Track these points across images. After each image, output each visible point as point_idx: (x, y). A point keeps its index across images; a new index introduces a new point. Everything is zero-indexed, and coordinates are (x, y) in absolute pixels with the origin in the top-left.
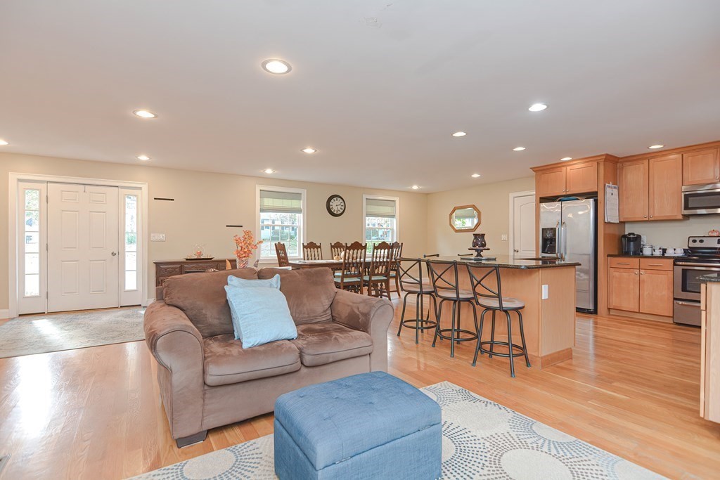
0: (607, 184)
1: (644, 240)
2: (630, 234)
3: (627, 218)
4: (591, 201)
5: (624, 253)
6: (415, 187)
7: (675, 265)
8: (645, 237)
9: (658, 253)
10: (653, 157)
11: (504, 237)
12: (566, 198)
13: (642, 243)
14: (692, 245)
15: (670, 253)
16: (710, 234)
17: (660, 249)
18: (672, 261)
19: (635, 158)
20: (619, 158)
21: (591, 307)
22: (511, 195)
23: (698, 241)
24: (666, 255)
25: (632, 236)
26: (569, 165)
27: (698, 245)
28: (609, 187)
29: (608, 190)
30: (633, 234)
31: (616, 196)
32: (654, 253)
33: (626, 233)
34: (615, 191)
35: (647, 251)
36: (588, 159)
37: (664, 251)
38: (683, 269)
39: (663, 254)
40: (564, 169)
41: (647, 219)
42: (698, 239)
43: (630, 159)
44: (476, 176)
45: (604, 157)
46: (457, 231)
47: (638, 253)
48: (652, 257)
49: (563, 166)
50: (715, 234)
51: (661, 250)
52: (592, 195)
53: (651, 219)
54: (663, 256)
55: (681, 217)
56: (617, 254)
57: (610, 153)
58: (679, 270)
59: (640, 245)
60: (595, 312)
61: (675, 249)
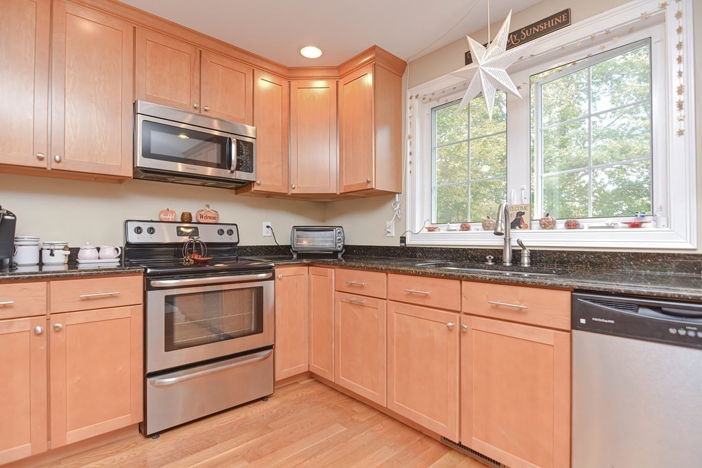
9: (58, 261)
13: (15, 236)
14: (134, 238)
15: (87, 258)
16: (163, 217)
17: (64, 248)
23: (145, 231)
32: (47, 258)
35: (25, 257)
37: (74, 253)
42: (144, 226)
50: (170, 218)
55: (130, 173)
61: (98, 249)
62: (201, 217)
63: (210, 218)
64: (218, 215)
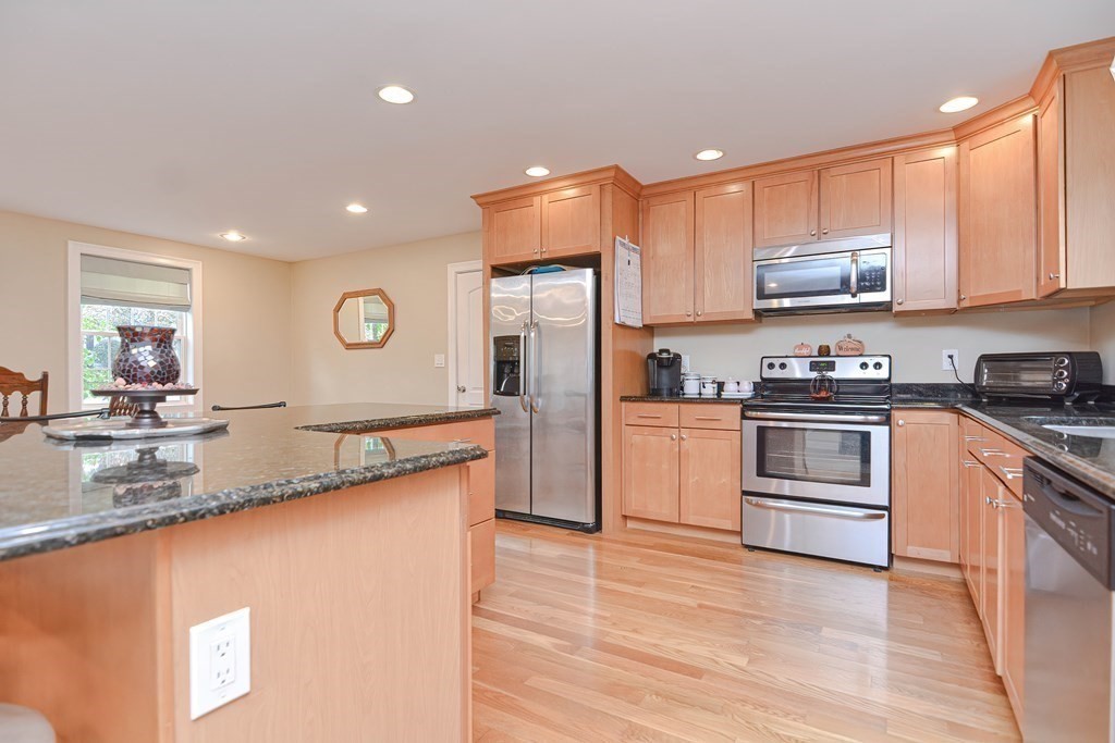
0: (618, 238)
1: (687, 365)
2: (661, 351)
3: (656, 317)
4: (589, 272)
5: (652, 394)
6: (233, 236)
7: (744, 417)
8: (688, 357)
9: (710, 391)
10: (701, 187)
11: (439, 360)
12: (542, 268)
13: (682, 371)
14: (768, 374)
15: (730, 391)
16: (797, 352)
17: (714, 382)
18: (737, 408)
19: (669, 188)
20: (642, 187)
21: (588, 518)
22: (452, 269)
23: (777, 366)
24: (725, 395)
25: (665, 355)
26: (545, 192)
27: (777, 373)
28: (623, 245)
29: (620, 251)
30: (667, 351)
31: (635, 269)
32: (703, 391)
33: (656, 350)
34: (635, 258)
35: (691, 388)
36: (582, 178)
37: (721, 386)
38: (758, 427)
39: (719, 394)
40: (537, 200)
41: (691, 319)
42: (777, 362)
43: (661, 189)
44: (356, 209)
45: (612, 173)
46: (349, 346)
47: (675, 393)
48: (701, 400)
49: (535, 194)
50: (805, 352)
51: (715, 385)
52: (592, 261)
53: (699, 319)
54: (719, 399)
55: (751, 316)
56: (638, 394)
57: (621, 166)
58: (751, 428)
59: (679, 374)
60: (598, 526)
61: (738, 383)
62: (841, 348)
63: (852, 349)
64: (863, 346)
